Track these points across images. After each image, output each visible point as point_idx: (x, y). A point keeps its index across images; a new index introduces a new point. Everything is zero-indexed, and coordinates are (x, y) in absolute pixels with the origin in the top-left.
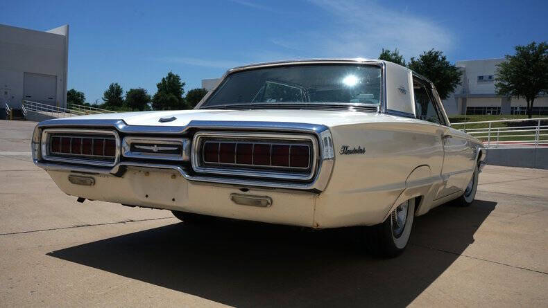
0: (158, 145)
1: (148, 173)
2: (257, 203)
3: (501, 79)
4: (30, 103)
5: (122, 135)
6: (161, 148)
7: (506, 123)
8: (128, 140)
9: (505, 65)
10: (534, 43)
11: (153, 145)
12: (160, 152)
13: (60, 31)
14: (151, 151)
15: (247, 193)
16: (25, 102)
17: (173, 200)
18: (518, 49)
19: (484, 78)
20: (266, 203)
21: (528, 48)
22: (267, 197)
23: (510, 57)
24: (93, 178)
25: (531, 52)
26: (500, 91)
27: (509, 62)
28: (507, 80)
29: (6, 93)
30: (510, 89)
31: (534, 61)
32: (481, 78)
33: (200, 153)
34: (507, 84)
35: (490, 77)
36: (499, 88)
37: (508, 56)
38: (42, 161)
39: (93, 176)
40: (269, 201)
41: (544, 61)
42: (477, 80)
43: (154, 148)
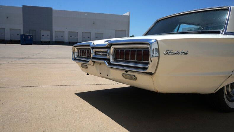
1: (101, 64)
5: (93, 48)
6: (103, 53)
8: (94, 50)
12: (102, 55)
13: (127, 14)
14: (100, 55)
15: (127, 73)
17: (107, 75)
22: (134, 75)
24: (86, 66)
33: (114, 55)
38: (75, 59)
40: (135, 78)
43: (101, 53)
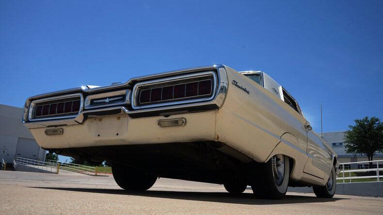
0: (110, 98)
1: (101, 119)
2: (176, 123)
3: (348, 142)
4: (20, 159)
5: (85, 94)
7: (355, 173)
9: (349, 132)
10: (367, 118)
11: (105, 98)
12: (110, 102)
15: (169, 118)
16: (17, 158)
17: (117, 135)
18: (357, 121)
19: (337, 145)
20: (181, 121)
21: (363, 121)
22: (182, 118)
23: (352, 127)
24: (62, 129)
25: (366, 123)
26: (349, 150)
27: (352, 130)
28: (352, 142)
29: (4, 151)
30: (355, 148)
31: (369, 130)
32: (334, 144)
33: (137, 98)
34: (352, 145)
35: (341, 144)
36: (348, 148)
37: (350, 127)
38: (28, 121)
39: (62, 127)
40: (184, 121)
41: (376, 129)
42: (331, 145)
43: (107, 100)
